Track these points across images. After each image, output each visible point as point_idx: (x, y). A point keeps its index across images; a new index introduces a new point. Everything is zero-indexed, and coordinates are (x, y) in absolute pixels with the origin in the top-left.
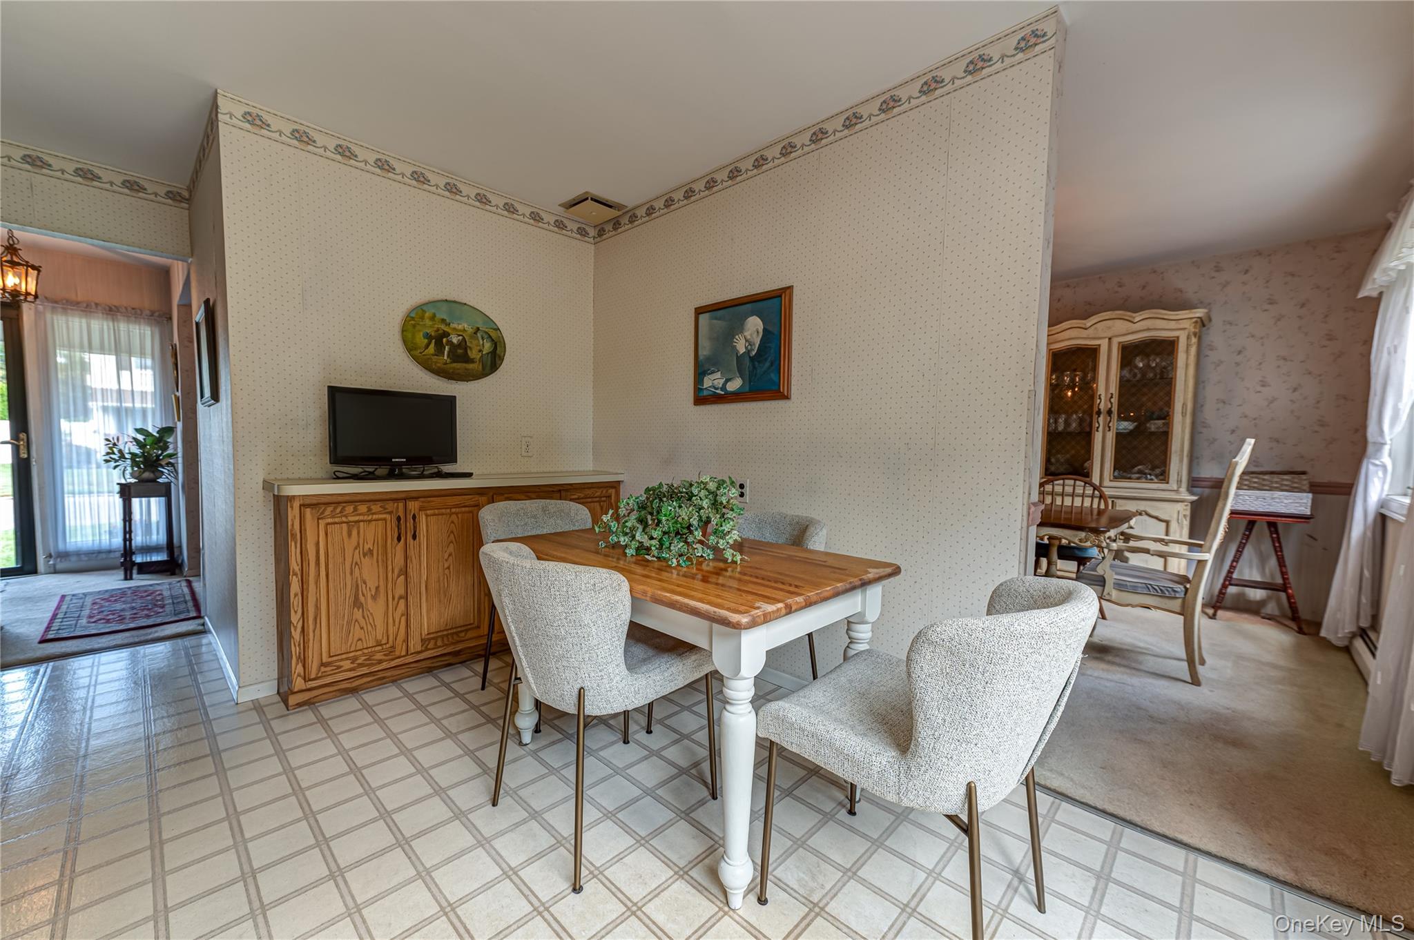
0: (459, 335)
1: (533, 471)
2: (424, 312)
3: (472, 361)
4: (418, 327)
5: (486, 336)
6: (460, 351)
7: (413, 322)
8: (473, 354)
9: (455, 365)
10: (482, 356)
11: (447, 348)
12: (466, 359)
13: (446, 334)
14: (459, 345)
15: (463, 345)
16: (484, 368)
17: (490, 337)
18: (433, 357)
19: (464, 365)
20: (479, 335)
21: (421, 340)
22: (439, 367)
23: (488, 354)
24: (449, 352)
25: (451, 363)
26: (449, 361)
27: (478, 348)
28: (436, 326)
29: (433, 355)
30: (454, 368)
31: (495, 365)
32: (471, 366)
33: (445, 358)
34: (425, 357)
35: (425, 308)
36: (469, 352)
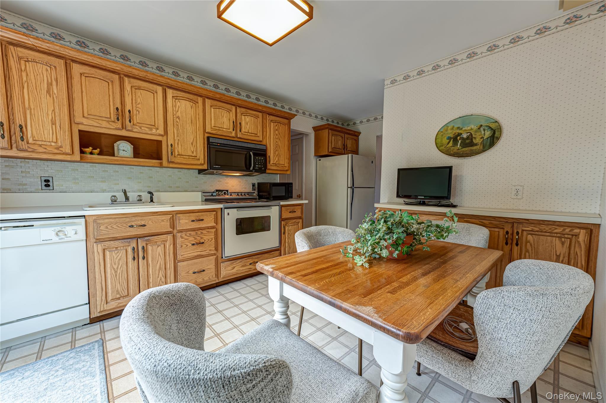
0: (468, 133)
1: (521, 208)
2: (448, 127)
3: (476, 145)
4: (444, 135)
5: (486, 128)
6: (467, 141)
7: (442, 134)
8: (477, 140)
9: (464, 149)
10: (483, 141)
11: (460, 141)
12: (472, 144)
13: (460, 134)
14: (468, 138)
15: (471, 137)
16: (484, 147)
17: (490, 127)
18: (451, 148)
19: (470, 148)
20: (482, 129)
21: (445, 141)
22: (454, 152)
23: (488, 138)
24: (461, 143)
25: (462, 148)
26: (460, 148)
27: (481, 136)
28: (455, 132)
29: (451, 147)
30: (463, 151)
31: (494, 143)
32: (475, 148)
33: (458, 147)
34: (447, 149)
35: (448, 125)
36: (474, 140)
